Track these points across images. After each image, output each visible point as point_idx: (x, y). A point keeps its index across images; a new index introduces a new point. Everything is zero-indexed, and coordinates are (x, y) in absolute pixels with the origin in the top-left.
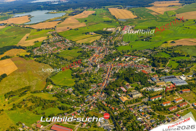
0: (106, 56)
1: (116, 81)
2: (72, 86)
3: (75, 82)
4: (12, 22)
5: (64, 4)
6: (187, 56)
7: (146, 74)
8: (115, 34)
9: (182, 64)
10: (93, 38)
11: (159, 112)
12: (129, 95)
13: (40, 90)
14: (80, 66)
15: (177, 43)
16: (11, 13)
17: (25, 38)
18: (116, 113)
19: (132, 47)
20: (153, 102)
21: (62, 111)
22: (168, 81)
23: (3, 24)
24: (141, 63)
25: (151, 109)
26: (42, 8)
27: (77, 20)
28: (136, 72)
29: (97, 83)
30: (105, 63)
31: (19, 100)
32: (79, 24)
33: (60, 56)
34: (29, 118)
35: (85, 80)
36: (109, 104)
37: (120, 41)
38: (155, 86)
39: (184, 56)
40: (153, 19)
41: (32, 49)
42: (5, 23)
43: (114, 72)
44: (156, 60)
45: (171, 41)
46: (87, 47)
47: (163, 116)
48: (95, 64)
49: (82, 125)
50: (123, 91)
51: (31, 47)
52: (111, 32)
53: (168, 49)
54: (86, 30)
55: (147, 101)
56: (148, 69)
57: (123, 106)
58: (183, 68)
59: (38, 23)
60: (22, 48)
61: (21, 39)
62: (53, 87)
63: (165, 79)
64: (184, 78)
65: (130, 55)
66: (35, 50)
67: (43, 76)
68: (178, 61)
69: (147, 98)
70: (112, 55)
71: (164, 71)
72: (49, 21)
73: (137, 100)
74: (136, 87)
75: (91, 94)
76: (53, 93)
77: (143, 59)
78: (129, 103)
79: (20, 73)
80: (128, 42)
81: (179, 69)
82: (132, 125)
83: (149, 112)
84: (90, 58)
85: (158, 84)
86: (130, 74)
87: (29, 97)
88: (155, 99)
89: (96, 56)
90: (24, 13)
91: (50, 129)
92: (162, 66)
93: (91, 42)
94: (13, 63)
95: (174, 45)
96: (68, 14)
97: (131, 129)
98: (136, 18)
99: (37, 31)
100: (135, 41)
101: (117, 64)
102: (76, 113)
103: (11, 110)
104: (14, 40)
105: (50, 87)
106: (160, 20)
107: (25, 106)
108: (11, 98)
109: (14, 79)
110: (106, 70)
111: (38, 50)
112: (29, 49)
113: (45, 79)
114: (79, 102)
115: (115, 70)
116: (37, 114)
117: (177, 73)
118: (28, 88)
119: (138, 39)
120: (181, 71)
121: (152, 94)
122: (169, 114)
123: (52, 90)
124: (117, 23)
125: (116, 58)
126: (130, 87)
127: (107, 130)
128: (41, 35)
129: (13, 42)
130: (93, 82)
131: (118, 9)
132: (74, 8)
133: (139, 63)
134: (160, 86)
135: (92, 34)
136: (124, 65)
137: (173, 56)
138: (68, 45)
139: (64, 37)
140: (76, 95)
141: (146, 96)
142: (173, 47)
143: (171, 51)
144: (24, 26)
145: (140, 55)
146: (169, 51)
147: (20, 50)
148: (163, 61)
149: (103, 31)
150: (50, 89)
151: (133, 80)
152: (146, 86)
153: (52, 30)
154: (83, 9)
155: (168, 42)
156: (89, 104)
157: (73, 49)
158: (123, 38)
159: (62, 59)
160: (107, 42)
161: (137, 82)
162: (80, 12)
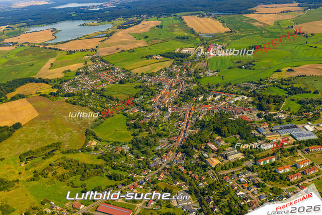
0: (181, 93)
1: (200, 133)
2: (127, 142)
3: (132, 135)
4: (25, 40)
5: (109, 10)
6: (314, 93)
7: (248, 123)
8: (195, 58)
9: (307, 106)
10: (159, 65)
11: (272, 183)
12: (222, 156)
13: (77, 148)
14: (140, 110)
15: (298, 72)
16: (24, 26)
17: (48, 65)
18: (201, 184)
19: (224, 78)
20: (261, 166)
21: (113, 182)
22: (285, 134)
23: (12, 43)
24: (239, 103)
25: (258, 179)
26: (73, 17)
27: (131, 36)
28: (232, 119)
29: (169, 137)
30: (180, 105)
31: (43, 164)
32: (135, 42)
33: (106, 93)
34: (61, 193)
35: (148, 132)
36: (189, 170)
37: (203, 69)
38: (265, 141)
39: (310, 92)
40: (256, 34)
41: (60, 84)
42: (14, 41)
43: (195, 120)
44: (264, 100)
45: (288, 68)
46: (150, 80)
47: (280, 189)
48: (165, 106)
49: (147, 204)
50: (212, 150)
51: (58, 80)
52: (188, 55)
53: (282, 81)
54: (148, 52)
55: (252, 165)
56: (251, 113)
57: (213, 173)
58: (309, 111)
59: (69, 41)
60: (44, 82)
61: (41, 68)
62: (97, 143)
63: (280, 129)
64: (310, 128)
65: (221, 91)
66: (66, 84)
67: (81, 126)
68: (301, 101)
69: (251, 160)
70: (191, 91)
71: (277, 116)
72: (85, 38)
73: (235, 164)
74: (233, 143)
75: (159, 155)
76: (98, 153)
77: (243, 98)
78: (222, 169)
79: (43, 121)
80: (217, 71)
81: (301, 113)
82: (229, 204)
83: (256, 182)
84: (155, 97)
85: (268, 137)
86: (223, 121)
87: (59, 159)
88: (264, 162)
89: (165, 94)
90: (44, 25)
91: (96, 211)
92: (275, 109)
93: (156, 71)
94: (30, 105)
95: (293, 74)
96: (116, 27)
97: (227, 210)
98: (228, 32)
99: (67, 54)
100: (229, 69)
101: (200, 106)
102: (137, 185)
103: (31, 180)
104: (31, 68)
105: (93, 144)
106: (267, 35)
107: (53, 174)
108: (29, 162)
109: (33, 132)
110: (183, 116)
111: (71, 85)
112: (55, 83)
113: (83, 131)
114: (141, 167)
115: (198, 116)
116: (73, 186)
117: (299, 120)
118: (57, 145)
119: (232, 65)
120: (305, 117)
121: (260, 155)
122: (289, 185)
123: (95, 148)
124: (198, 39)
125: (197, 96)
126: (223, 143)
127: (189, 211)
128: (74, 60)
129: (29, 71)
130: (161, 135)
131: (199, 18)
132: (126, 16)
133: (236, 104)
134: (272, 141)
135: (157, 59)
136: (212, 107)
137: (291, 93)
138: (119, 76)
139: (112, 63)
140: (135, 156)
141: (250, 158)
142: (291, 77)
143: (289, 85)
144: (45, 46)
145: (238, 92)
146: (285, 85)
147: (42, 85)
148: (276, 101)
149: (176, 53)
150: (93, 147)
151: (227, 131)
152: (248, 142)
153: (92, 51)
154: (141, 18)
155: (283, 69)
156: (157, 171)
157: (127, 83)
158: (207, 64)
159: (109, 99)
160: (183, 70)
161: (234, 134)
162: (135, 22)
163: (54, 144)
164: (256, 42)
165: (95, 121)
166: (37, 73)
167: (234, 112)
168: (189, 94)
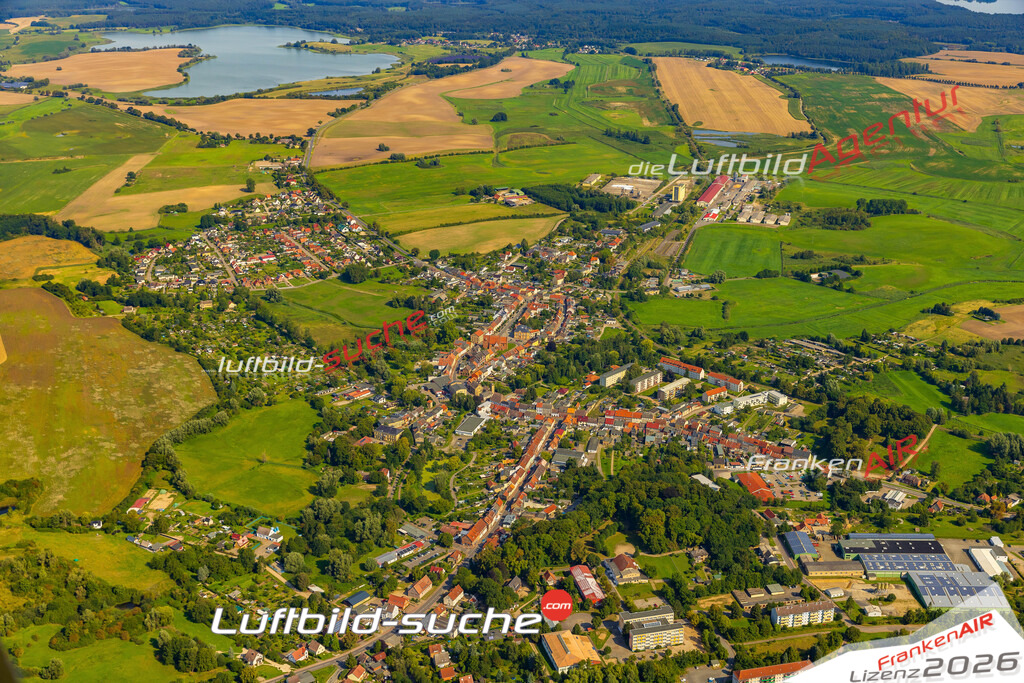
0: (551, 347)
1: (556, 525)
2: (283, 516)
3: (312, 490)
4: (78, 76)
7: (755, 505)
9: (1008, 467)
12: (612, 627)
13: (87, 514)
14: (377, 393)
15: (1013, 324)
16: (94, 26)
17: (117, 177)
19: (729, 311)
22: (886, 571)
23: (29, 80)
24: (750, 420)
26: (275, 13)
27: (449, 107)
28: (703, 479)
29: (445, 516)
30: (531, 396)
32: (452, 132)
33: (278, 312)
35: (373, 487)
36: (469, 671)
37: (665, 264)
38: (798, 589)
40: (903, 155)
41: (132, 252)
42: (38, 76)
43: (564, 462)
44: (847, 420)
45: (978, 305)
46: (454, 281)
48: (471, 390)
50: (582, 597)
51: (129, 239)
52: (624, 204)
53: (942, 354)
54: (485, 172)
58: (1007, 491)
59: (224, 99)
60: (77, 239)
61: (91, 183)
62: (174, 502)
63: (871, 550)
64: (992, 562)
65: (700, 363)
66: (149, 258)
67: (140, 425)
68: (988, 443)
69: (716, 665)
70: (587, 346)
71: (878, 494)
72: (285, 92)
73: (646, 673)
74: (672, 583)
75: (379, 588)
76: (159, 546)
77: (772, 401)
79: (12, 389)
80: (712, 280)
81: (977, 494)
84: (449, 351)
85: (816, 578)
86: (656, 487)
87: (6, 549)
89: (489, 343)
90: (165, 30)
93: (485, 249)
95: (992, 332)
96: (408, 67)
98: (801, 136)
99: (200, 146)
100: (758, 276)
101: (602, 408)
104: (53, 182)
105: (155, 505)
106: (942, 164)
110: (526, 440)
111: (166, 261)
112: (117, 248)
113: (138, 450)
115: (581, 448)
117: (957, 523)
118: (24, 492)
119: (775, 265)
120: (987, 513)
121: (759, 646)
123: (156, 523)
124: (682, 149)
125: (606, 367)
126: (632, 575)
128: (215, 171)
129: (43, 192)
130: (417, 504)
131: (711, 70)
132: (455, 32)
133: (738, 420)
134: (827, 594)
135: (507, 204)
136: (644, 420)
137: (961, 404)
138: (349, 251)
139: (343, 199)
140: (291, 576)
141: (714, 654)
142: (982, 344)
143: (962, 371)
144: (135, 107)
145: (762, 373)
146: (950, 369)
147: (67, 247)
148: (891, 430)
149: (584, 192)
150: (151, 516)
151: (662, 530)
152: (731, 585)
153: (288, 146)
154: (507, 44)
155: (960, 307)
156: (347, 653)
157: (368, 281)
158: (686, 249)
159: (282, 334)
160: (587, 260)
161: (688, 546)
162: (481, 59)
163: (14, 483)
164: (891, 187)
165: (198, 416)
166: (68, 202)
167: (721, 451)
168: (576, 357)
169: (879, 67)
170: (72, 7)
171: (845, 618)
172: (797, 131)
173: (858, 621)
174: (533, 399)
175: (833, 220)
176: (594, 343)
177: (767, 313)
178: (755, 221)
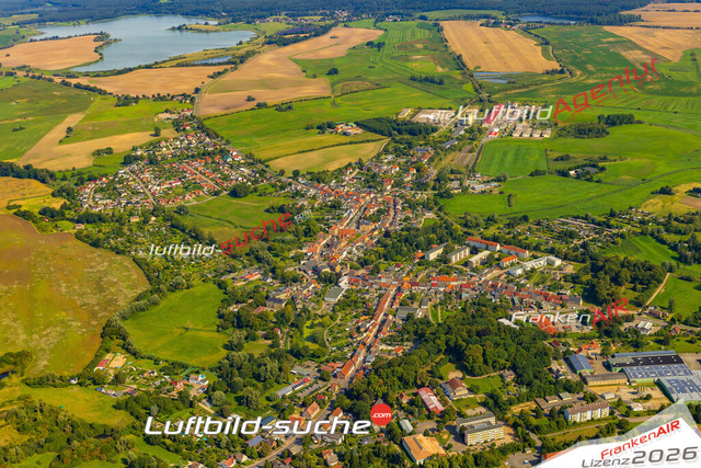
0: (387, 234)
1: (405, 360)
2: (207, 366)
3: (226, 347)
4: (22, 60)
7: (545, 338)
8: (449, 138)
10: (346, 153)
12: (452, 429)
13: (66, 373)
14: (265, 275)
16: (30, 22)
17: (59, 131)
19: (512, 202)
22: (644, 378)
24: (536, 278)
26: (161, 5)
27: (295, 66)
28: (505, 322)
29: (323, 359)
30: (376, 270)
32: (299, 84)
33: (187, 222)
35: (270, 342)
37: (464, 170)
38: (581, 395)
41: (76, 185)
43: (405, 316)
44: (606, 273)
45: (691, 187)
46: (312, 192)
48: (333, 269)
50: (428, 410)
51: (73, 175)
52: (430, 129)
53: (669, 223)
54: (327, 112)
56: (564, 310)
59: (131, 70)
60: (36, 178)
61: (41, 137)
62: (126, 363)
63: (631, 365)
65: (495, 239)
66: (89, 188)
67: (97, 308)
69: (529, 451)
70: (413, 232)
71: (632, 324)
72: (175, 63)
73: (479, 460)
74: (491, 396)
75: (282, 413)
76: (120, 393)
77: (550, 263)
79: (2, 288)
80: (498, 180)
84: (314, 242)
85: (594, 386)
86: (474, 329)
87: (11, 402)
89: (342, 235)
90: (81, 22)
92: (631, 302)
93: (333, 167)
96: (262, 39)
98: (553, 72)
99: (117, 106)
100: (531, 175)
101: (428, 276)
104: (12, 138)
105: (114, 364)
106: (657, 87)
110: (376, 302)
111: (102, 190)
112: (64, 183)
113: (97, 326)
114: (223, 444)
115: (416, 305)
117: (691, 342)
118: (18, 360)
119: (543, 166)
121: (558, 436)
123: (116, 377)
124: (468, 87)
125: (428, 247)
126: (462, 392)
128: (130, 123)
129: (6, 145)
130: (303, 352)
131: (483, 28)
132: (295, 12)
133: (527, 278)
134: (603, 397)
135: (345, 134)
136: (460, 283)
137: (686, 257)
138: (234, 175)
139: (226, 137)
140: (217, 409)
141: (526, 444)
142: (697, 213)
143: (684, 234)
144: (67, 80)
145: (541, 244)
146: (675, 233)
147: (29, 184)
148: (638, 279)
149: (399, 122)
150: (111, 372)
151: (481, 359)
152: (534, 395)
153: (181, 102)
154: (333, 18)
155: (679, 188)
156: (264, 459)
157: (250, 195)
158: (477, 159)
159: (192, 237)
160: (406, 171)
161: (500, 369)
162: (315, 30)
163: (11, 355)
164: (622, 105)
165: (138, 299)
166: (25, 151)
167: (517, 301)
168: (406, 240)
169: (606, 19)
170: (12, 9)
171: (617, 413)
172: (550, 69)
173: (627, 415)
174: (378, 273)
175: (582, 131)
176: (418, 230)
177: (540, 201)
178: (526, 135)
